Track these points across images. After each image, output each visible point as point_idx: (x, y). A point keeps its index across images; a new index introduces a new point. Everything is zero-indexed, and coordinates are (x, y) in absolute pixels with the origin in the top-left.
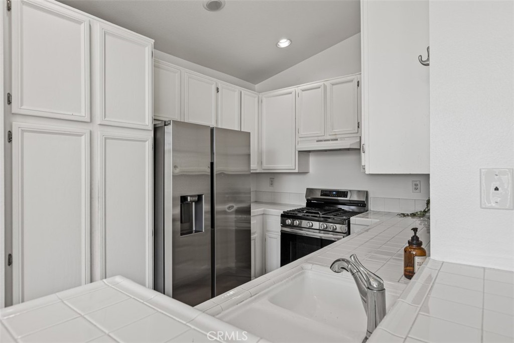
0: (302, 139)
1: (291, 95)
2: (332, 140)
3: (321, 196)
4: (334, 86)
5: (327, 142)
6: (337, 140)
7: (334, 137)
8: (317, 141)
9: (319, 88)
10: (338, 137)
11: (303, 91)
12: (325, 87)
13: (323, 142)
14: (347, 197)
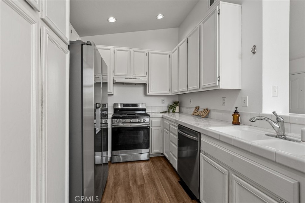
0: (116, 76)
1: (109, 51)
2: (134, 79)
3: (124, 107)
4: (135, 53)
5: (131, 79)
6: (136, 79)
7: (134, 77)
8: (125, 78)
9: (127, 51)
10: (136, 77)
11: (117, 50)
12: (130, 51)
13: (129, 79)
14: (137, 107)
